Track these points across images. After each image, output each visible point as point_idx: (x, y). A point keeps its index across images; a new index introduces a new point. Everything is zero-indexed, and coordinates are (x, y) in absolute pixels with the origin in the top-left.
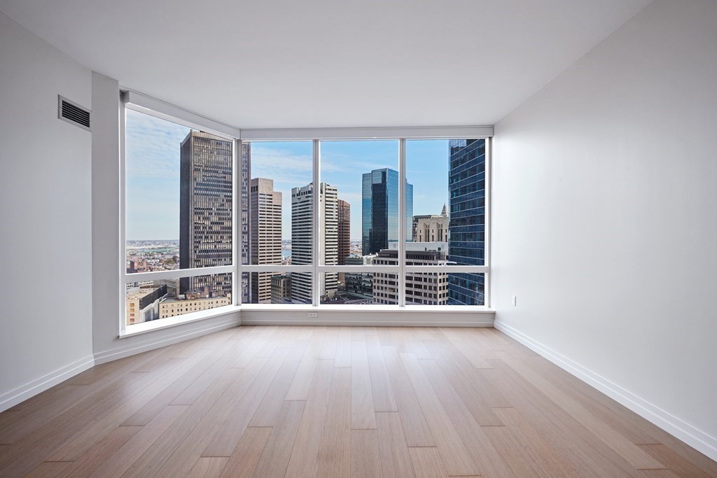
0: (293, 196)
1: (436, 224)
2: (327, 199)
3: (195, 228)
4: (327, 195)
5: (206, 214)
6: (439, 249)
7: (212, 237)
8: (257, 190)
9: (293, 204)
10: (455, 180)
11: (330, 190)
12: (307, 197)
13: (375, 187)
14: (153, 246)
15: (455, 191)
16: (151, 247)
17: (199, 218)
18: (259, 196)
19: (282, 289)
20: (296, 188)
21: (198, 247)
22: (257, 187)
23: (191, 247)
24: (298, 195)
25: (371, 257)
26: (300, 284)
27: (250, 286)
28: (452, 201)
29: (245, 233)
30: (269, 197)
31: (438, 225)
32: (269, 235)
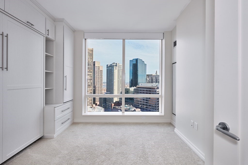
0: (107, 67)
1: (155, 77)
2: (118, 68)
4: (118, 67)
6: (157, 86)
9: (107, 70)
11: (119, 65)
12: (112, 68)
13: (134, 64)
18: (95, 67)
20: (108, 65)
22: (95, 64)
24: (109, 67)
25: (133, 88)
29: (91, 79)
30: (98, 67)
31: (156, 78)
32: (98, 80)
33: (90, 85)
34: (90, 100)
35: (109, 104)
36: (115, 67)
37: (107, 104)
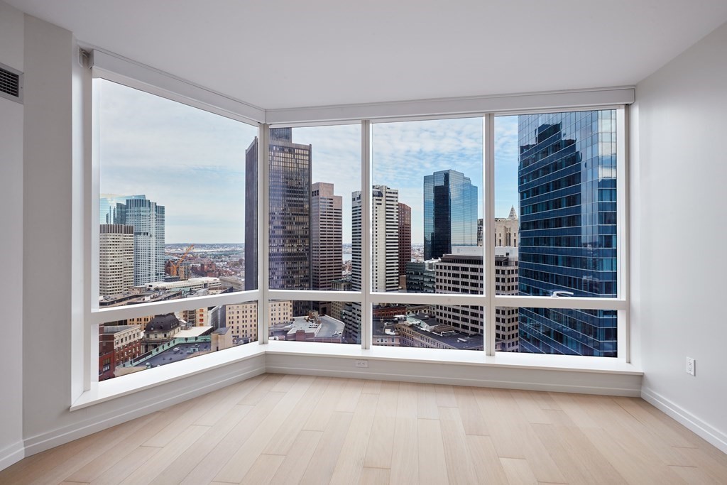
0: (354, 200)
1: (503, 228)
2: (387, 202)
4: (387, 199)
6: (507, 254)
7: (274, 241)
8: (318, 194)
9: (353, 208)
10: (525, 180)
11: (391, 193)
13: (437, 189)
14: (221, 249)
15: (525, 192)
16: (219, 250)
18: (320, 200)
20: (356, 192)
22: (318, 191)
24: (358, 199)
25: (434, 261)
28: (522, 203)
29: (306, 237)
30: (329, 201)
31: (506, 229)
32: (329, 239)
33: (304, 254)
36: (377, 198)
37: (354, 311)
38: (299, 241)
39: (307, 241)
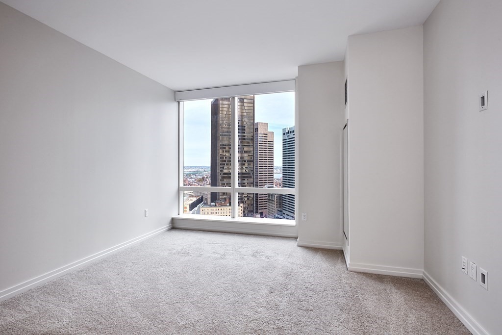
0: (284, 134)
3: (221, 158)
5: (227, 149)
8: (257, 131)
9: (283, 140)
12: (293, 135)
14: (190, 170)
17: (223, 151)
18: (259, 135)
19: (276, 202)
20: (286, 128)
21: (222, 171)
22: (257, 129)
23: (218, 171)
24: (288, 133)
26: (289, 199)
27: (255, 199)
29: (251, 161)
30: (265, 135)
32: (265, 163)
33: (250, 174)
34: (249, 205)
35: (289, 215)
37: (284, 215)
38: (247, 164)
39: (252, 164)
